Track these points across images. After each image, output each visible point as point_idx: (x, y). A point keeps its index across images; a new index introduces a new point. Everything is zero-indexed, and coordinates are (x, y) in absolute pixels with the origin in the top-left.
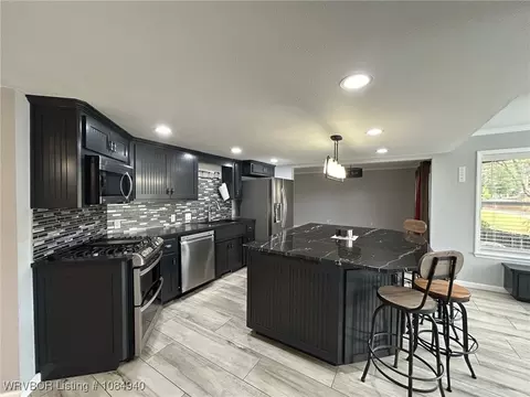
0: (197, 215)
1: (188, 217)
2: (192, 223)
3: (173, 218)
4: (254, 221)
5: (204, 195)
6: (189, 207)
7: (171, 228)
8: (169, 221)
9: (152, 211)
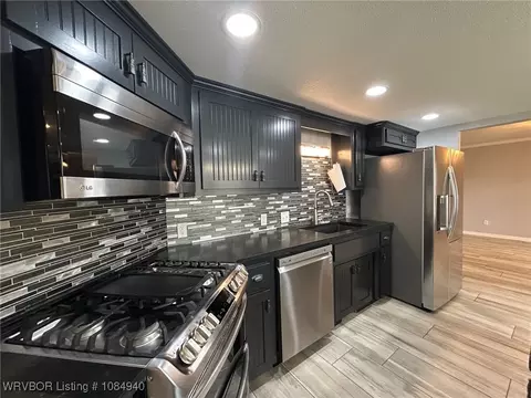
0: (297, 214)
1: (285, 218)
2: (291, 227)
3: (264, 219)
4: (391, 227)
5: (308, 183)
6: (286, 202)
7: (262, 235)
8: (258, 224)
9: (233, 209)
